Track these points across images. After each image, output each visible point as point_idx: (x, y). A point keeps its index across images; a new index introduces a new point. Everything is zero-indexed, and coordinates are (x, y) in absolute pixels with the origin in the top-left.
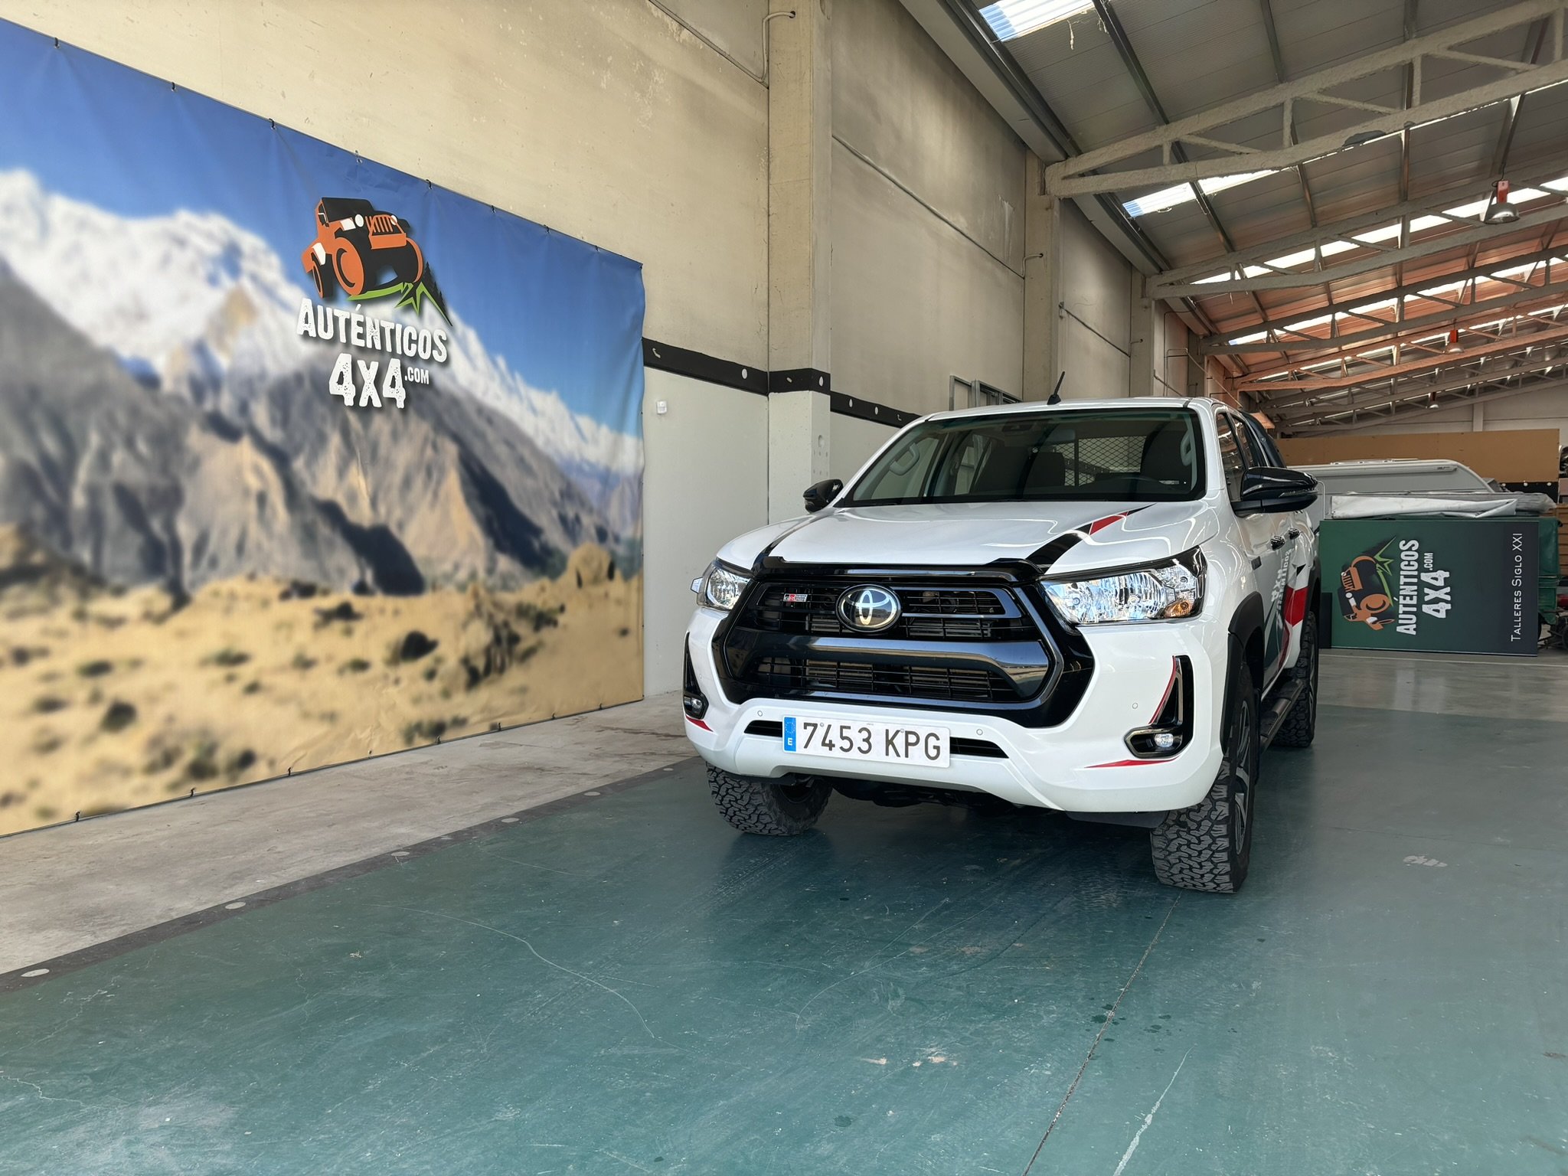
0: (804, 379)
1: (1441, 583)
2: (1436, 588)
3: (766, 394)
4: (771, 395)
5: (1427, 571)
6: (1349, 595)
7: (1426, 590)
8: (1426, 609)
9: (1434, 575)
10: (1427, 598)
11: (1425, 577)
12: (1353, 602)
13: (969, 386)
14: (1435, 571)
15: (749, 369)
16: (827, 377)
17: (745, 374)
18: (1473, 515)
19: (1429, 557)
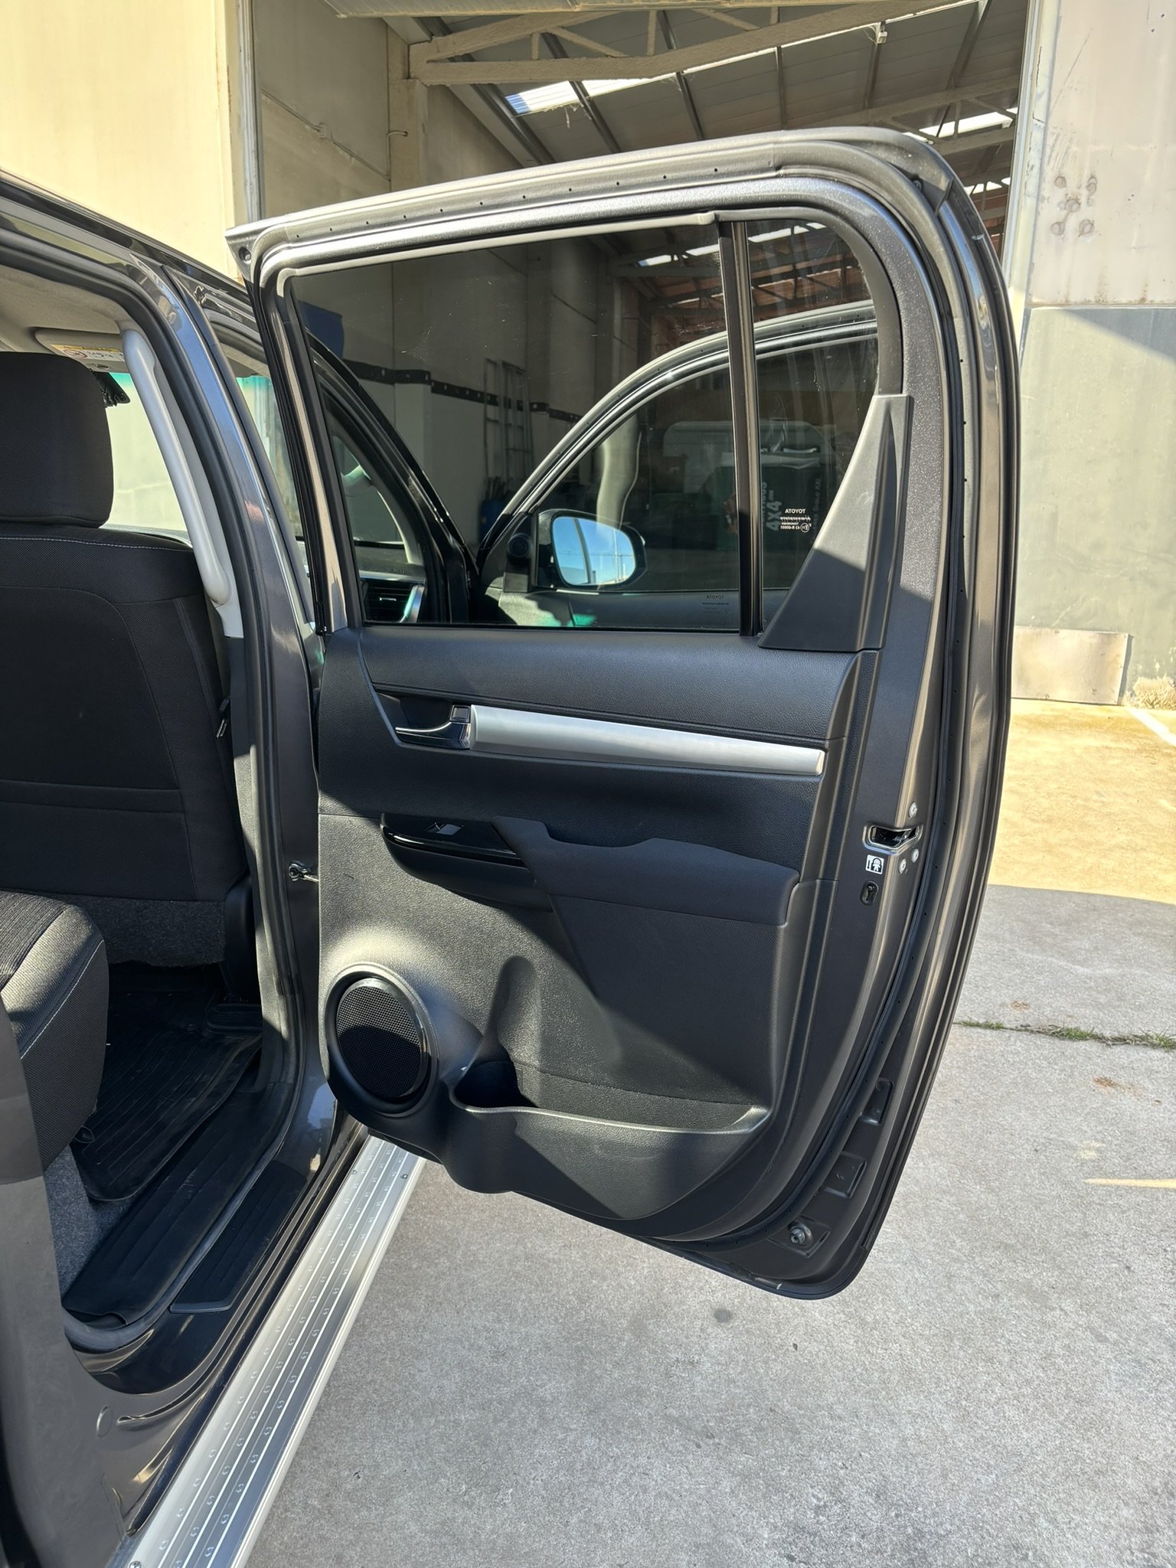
0: (418, 376)
1: (776, 509)
2: (774, 512)
3: (392, 383)
4: (396, 385)
5: (770, 501)
6: (728, 516)
7: (769, 514)
8: (769, 525)
9: (773, 504)
10: (769, 518)
11: (769, 505)
12: (730, 521)
13: (494, 364)
14: (774, 501)
15: (386, 369)
16: (429, 373)
17: (383, 372)
18: (796, 467)
19: (771, 492)
